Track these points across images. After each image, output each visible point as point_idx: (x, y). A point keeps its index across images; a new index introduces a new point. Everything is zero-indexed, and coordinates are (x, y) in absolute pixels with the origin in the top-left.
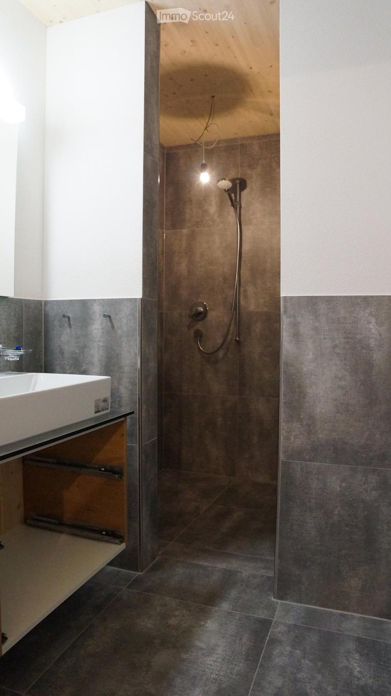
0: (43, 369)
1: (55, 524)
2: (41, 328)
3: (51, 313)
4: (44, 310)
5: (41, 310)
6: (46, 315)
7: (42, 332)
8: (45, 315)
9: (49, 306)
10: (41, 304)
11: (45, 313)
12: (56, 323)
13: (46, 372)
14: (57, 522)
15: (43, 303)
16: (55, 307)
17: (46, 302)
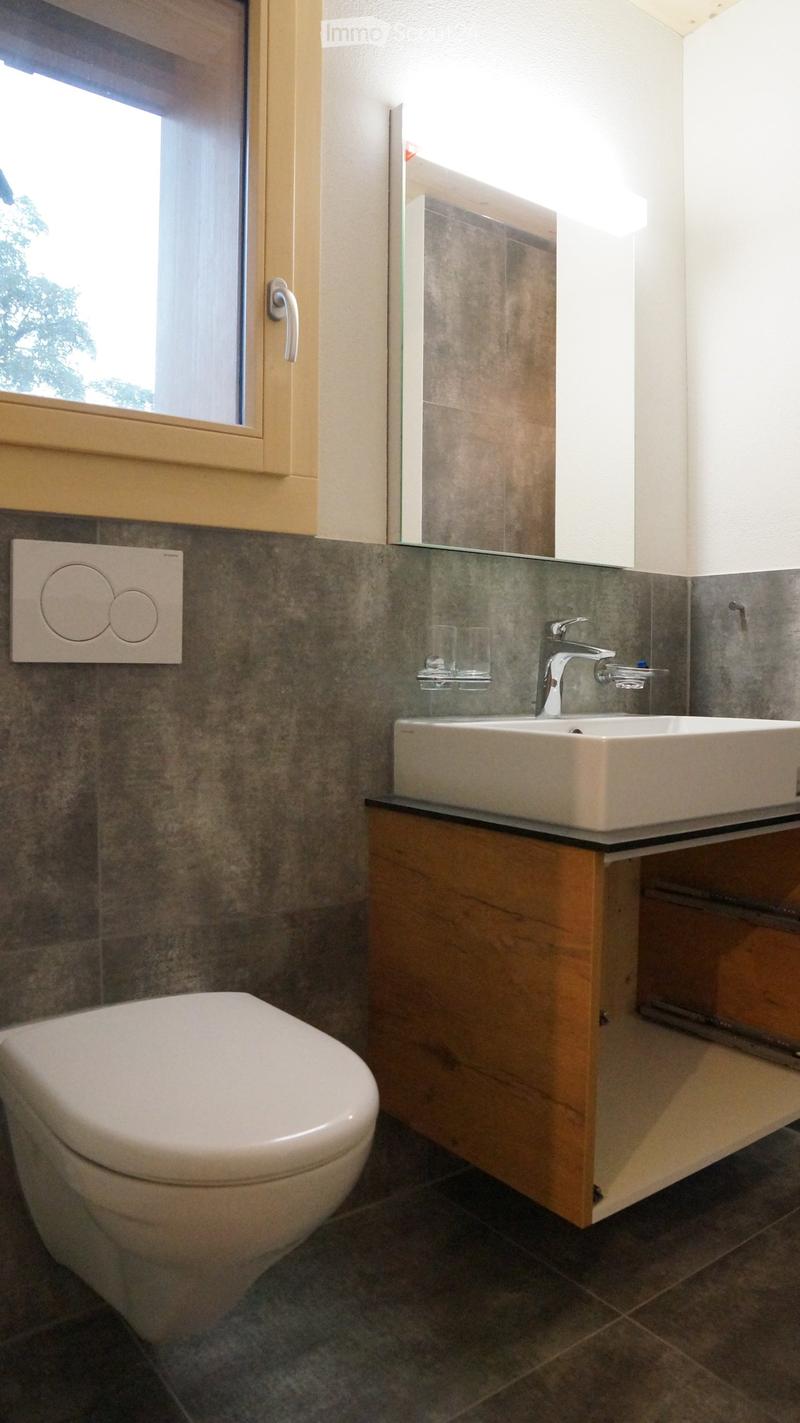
0: (688, 710)
1: (697, 1021)
2: (686, 633)
3: (706, 603)
4: (692, 596)
5: (685, 596)
6: (695, 608)
7: (686, 640)
8: (692, 607)
9: (701, 587)
10: (685, 585)
11: (692, 602)
12: (716, 622)
13: (691, 714)
14: (703, 1019)
15: (689, 582)
16: (713, 589)
17: (695, 580)
